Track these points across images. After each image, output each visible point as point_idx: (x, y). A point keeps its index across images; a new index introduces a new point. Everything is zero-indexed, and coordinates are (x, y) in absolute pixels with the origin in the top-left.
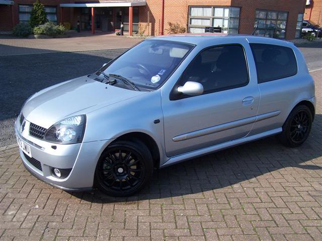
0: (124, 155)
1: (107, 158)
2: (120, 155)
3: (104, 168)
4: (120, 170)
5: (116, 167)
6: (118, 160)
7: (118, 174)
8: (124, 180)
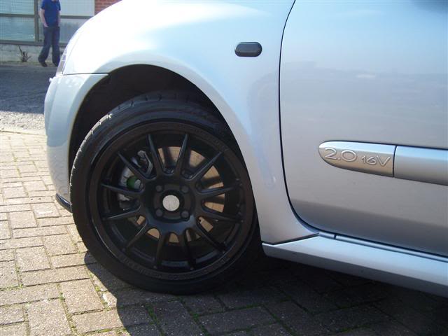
0: (195, 158)
1: (141, 153)
2: (185, 157)
3: (123, 182)
4: (171, 203)
5: (159, 188)
6: (173, 167)
7: (159, 213)
8: (174, 239)
